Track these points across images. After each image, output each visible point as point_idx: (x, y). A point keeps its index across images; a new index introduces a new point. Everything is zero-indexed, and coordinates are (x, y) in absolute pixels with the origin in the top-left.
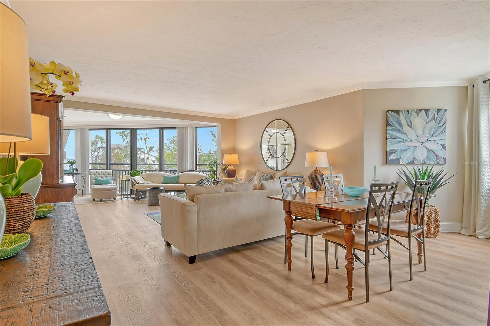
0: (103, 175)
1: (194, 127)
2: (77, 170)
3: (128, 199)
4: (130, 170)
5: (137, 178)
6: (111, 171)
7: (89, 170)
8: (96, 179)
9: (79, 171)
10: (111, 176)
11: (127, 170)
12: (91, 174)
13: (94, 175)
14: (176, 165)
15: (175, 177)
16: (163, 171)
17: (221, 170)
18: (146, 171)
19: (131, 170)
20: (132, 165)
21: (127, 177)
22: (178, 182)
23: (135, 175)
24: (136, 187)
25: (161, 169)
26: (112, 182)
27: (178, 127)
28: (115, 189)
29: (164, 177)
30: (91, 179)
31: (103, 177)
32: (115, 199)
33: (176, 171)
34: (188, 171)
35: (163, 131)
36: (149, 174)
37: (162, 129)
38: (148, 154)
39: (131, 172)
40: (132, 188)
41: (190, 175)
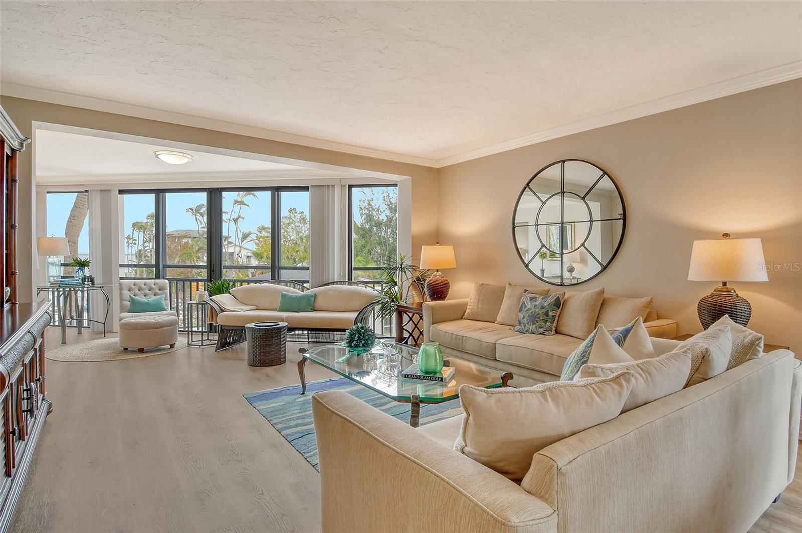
0: (150, 290)
1: (347, 186)
2: (92, 280)
3: (202, 345)
4: (207, 280)
5: (223, 299)
6: (167, 281)
7: (121, 278)
8: (133, 301)
9: (95, 283)
10: (166, 294)
11: (201, 280)
12: (121, 289)
13: (129, 290)
14: (308, 268)
15: (308, 297)
16: (279, 282)
17: (410, 280)
18: (242, 282)
19: (210, 278)
20: (212, 269)
21: (201, 296)
22: (314, 308)
23: (219, 291)
24: (221, 320)
25: (273, 277)
26: (167, 305)
27: (312, 186)
28: (173, 324)
29: (284, 296)
30: (122, 300)
31: (147, 295)
32: (172, 346)
33: (308, 282)
34: (333, 283)
35: (278, 195)
36: (248, 290)
37: (276, 191)
38: (240, 247)
39: (210, 284)
40: (212, 319)
41: (340, 292)
